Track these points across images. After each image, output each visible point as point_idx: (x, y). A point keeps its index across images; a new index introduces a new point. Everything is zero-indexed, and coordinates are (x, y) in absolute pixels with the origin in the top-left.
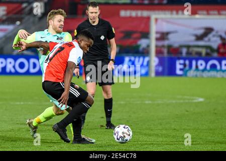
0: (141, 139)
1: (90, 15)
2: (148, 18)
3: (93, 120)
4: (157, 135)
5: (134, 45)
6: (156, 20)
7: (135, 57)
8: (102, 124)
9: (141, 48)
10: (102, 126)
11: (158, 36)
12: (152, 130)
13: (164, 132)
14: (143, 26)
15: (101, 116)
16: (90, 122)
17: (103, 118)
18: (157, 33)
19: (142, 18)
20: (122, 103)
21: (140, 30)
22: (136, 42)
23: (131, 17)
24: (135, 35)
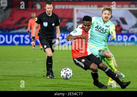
0: (68, 84)
1: (47, 9)
2: (72, 10)
3: (39, 72)
4: (78, 81)
5: (64, 26)
6: (77, 11)
7: (64, 34)
8: (44, 75)
9: (68, 28)
10: (44, 76)
11: (79, 20)
12: (75, 78)
13: (82, 79)
14: (69, 14)
15: (44, 70)
16: (36, 74)
17: (44, 71)
18: (78, 19)
19: (68, 10)
20: (56, 62)
21: (67, 17)
22: (65, 24)
23: (61, 9)
24: (64, 20)
